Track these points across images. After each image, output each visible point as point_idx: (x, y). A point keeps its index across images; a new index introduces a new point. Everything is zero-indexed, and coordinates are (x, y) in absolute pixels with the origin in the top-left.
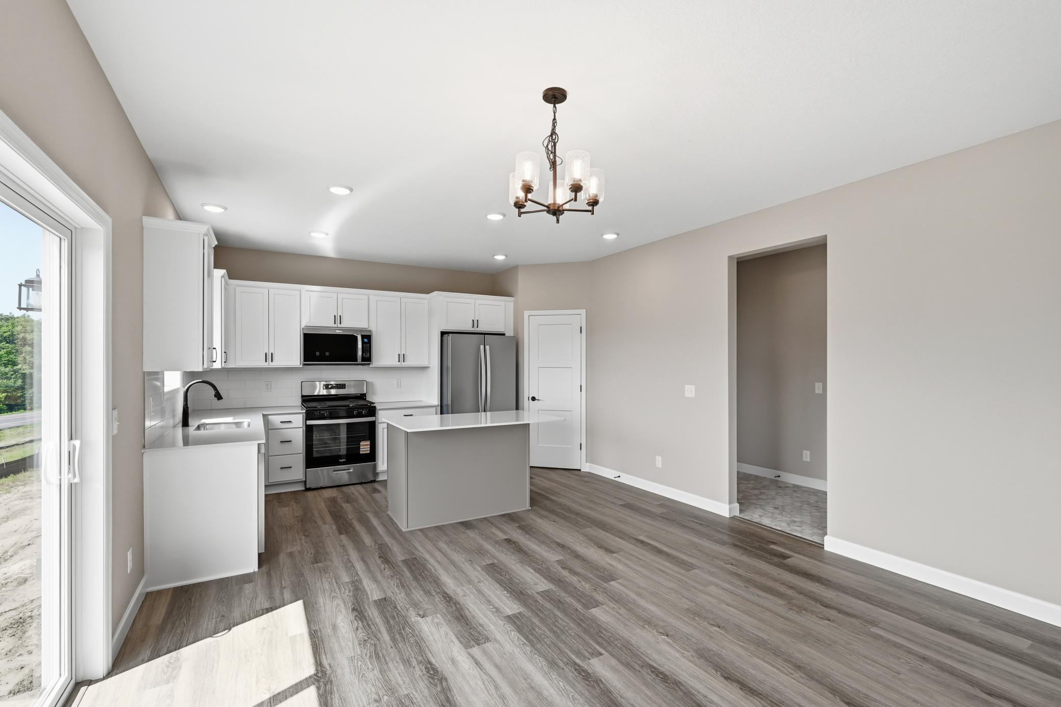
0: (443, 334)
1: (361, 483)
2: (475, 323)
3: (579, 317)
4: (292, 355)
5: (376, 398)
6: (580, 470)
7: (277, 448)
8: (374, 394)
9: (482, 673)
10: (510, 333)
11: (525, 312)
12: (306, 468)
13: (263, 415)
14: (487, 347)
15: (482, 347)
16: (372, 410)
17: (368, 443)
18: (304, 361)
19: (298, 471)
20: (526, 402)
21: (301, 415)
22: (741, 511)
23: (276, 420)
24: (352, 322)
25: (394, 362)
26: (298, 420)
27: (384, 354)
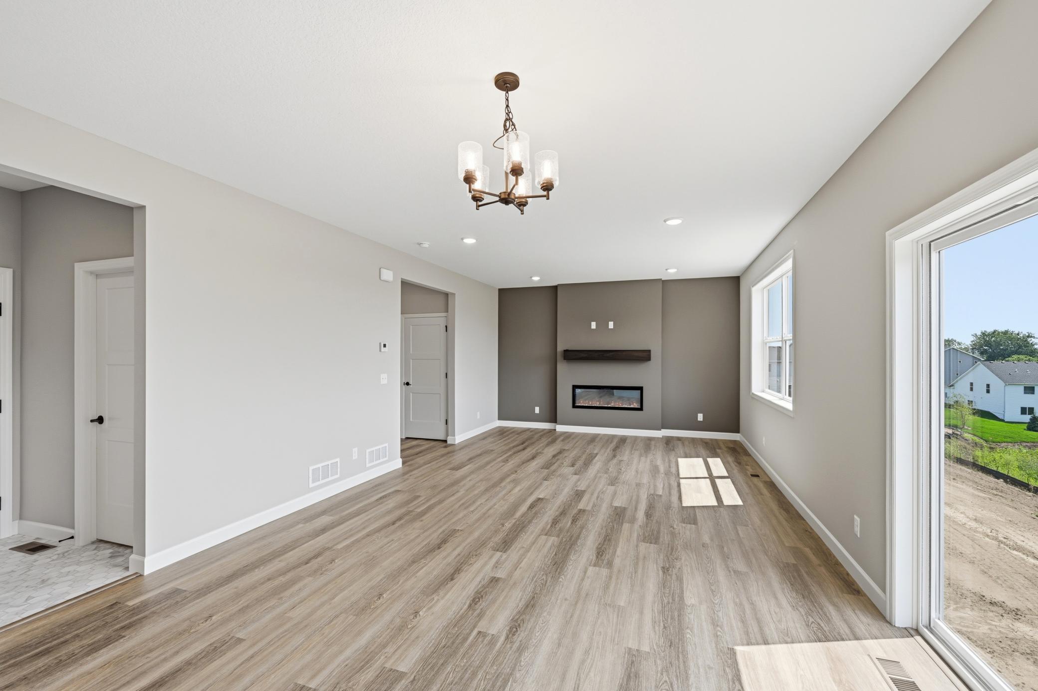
9: (582, 680)
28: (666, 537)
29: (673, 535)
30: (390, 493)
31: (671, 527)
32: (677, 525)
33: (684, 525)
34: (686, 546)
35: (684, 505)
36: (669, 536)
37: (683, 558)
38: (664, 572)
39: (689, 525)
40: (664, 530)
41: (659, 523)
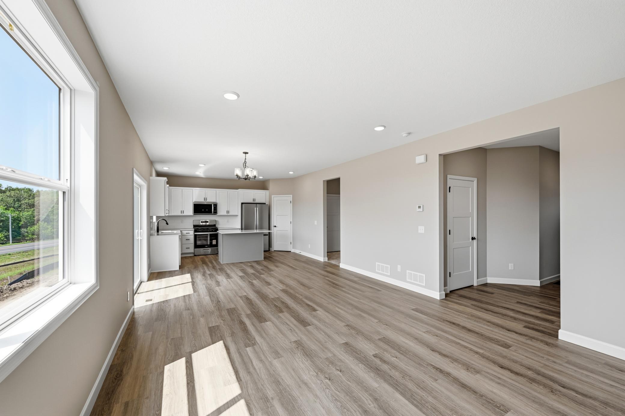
0: (242, 204)
1: (213, 254)
2: (254, 200)
3: (290, 198)
4: (190, 211)
5: (219, 226)
6: (291, 251)
7: (185, 242)
8: (219, 224)
10: (267, 203)
11: (272, 196)
12: (195, 248)
13: (181, 231)
14: (257, 208)
15: (255, 208)
16: (217, 230)
17: (215, 241)
18: (194, 213)
19: (192, 250)
20: (272, 228)
21: (193, 231)
22: (328, 260)
23: (184, 232)
24: (211, 200)
25: (226, 214)
26: (192, 233)
27: (221, 211)
28: (225, 314)
29: (221, 316)
30: (375, 288)
31: (224, 320)
32: (221, 323)
33: (217, 324)
34: (212, 313)
35: (221, 342)
36: (223, 314)
37: (213, 307)
38: (219, 301)
39: (213, 325)
40: (228, 318)
41: (233, 320)
